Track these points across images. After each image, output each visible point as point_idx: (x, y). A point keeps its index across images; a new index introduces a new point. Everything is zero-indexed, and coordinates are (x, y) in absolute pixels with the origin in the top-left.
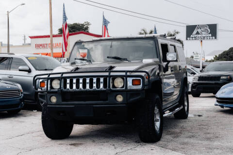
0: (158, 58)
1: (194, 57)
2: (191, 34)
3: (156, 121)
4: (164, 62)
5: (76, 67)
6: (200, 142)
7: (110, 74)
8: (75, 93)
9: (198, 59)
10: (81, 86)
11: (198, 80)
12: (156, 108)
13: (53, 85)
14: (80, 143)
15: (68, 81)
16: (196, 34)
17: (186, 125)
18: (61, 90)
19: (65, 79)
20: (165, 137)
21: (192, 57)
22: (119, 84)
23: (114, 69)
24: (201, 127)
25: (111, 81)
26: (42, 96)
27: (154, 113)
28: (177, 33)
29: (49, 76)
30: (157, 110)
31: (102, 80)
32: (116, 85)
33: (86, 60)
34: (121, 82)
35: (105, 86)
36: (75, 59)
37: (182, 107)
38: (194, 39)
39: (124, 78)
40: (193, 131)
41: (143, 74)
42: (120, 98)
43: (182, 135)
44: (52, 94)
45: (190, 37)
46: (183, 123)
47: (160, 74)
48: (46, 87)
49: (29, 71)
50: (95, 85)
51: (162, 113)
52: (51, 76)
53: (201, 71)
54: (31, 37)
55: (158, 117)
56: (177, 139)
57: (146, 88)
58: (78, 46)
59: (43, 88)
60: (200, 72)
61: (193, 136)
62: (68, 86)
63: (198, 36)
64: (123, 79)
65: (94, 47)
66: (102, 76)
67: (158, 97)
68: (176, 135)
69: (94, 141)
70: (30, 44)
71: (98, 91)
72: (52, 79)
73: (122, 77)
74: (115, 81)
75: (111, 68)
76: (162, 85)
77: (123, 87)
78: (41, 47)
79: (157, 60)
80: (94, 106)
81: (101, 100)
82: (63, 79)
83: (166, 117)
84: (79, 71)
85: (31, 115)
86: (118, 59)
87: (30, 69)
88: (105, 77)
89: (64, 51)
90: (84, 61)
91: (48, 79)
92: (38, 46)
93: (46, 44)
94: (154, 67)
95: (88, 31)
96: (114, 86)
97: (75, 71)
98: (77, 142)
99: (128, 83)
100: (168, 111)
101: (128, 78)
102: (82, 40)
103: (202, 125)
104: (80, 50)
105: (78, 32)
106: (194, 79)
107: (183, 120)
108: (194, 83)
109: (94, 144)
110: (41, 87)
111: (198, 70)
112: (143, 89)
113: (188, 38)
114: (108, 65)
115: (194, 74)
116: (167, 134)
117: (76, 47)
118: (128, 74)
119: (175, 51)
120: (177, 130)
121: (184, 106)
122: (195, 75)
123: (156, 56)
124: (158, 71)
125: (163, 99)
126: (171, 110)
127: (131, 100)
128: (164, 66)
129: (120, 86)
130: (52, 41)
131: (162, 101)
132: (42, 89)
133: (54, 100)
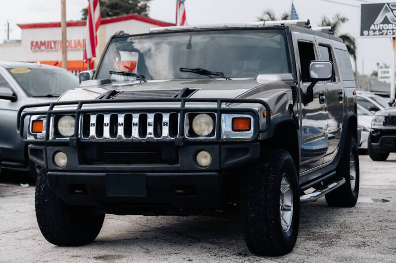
0: (290, 72)
1: (380, 75)
2: (373, 23)
3: (284, 210)
4: (304, 81)
5: (112, 89)
6: (378, 256)
7: (183, 105)
8: (107, 145)
9: (388, 77)
10: (121, 131)
11: (384, 124)
12: (284, 181)
13: (60, 128)
14: (117, 254)
15: (93, 119)
16: (383, 23)
17: (352, 220)
18: (78, 139)
19: (87, 115)
20: (304, 245)
21: (375, 74)
22: (203, 126)
23: (194, 96)
24: (385, 224)
25: (186, 120)
26: (35, 152)
27: (280, 192)
28: (343, 20)
29: (51, 108)
30: (285, 186)
31: (166, 118)
32: (196, 129)
33: (134, 75)
34: (207, 124)
35: (173, 131)
36: (111, 73)
37: (343, 181)
38: (377, 33)
39: (215, 115)
40: (365, 234)
41: (256, 107)
42: (204, 159)
43: (341, 242)
44: (57, 148)
45: (369, 30)
46: (345, 216)
47: (295, 108)
48: (44, 132)
49: (14, 98)
50: (150, 129)
51: (297, 192)
52: (56, 109)
53: (390, 104)
54: (23, 27)
55: (288, 201)
56: (330, 250)
57: (262, 137)
58: (118, 45)
59: (39, 135)
60: (388, 107)
61: (364, 244)
62: (93, 131)
63: (386, 26)
64: (213, 117)
65: (153, 48)
66: (166, 111)
67: (288, 156)
68: (329, 242)
69: (148, 252)
70: (19, 41)
71: (158, 143)
72: (59, 116)
73: (210, 112)
74: (194, 121)
75: (188, 92)
76: (299, 132)
77: (212, 134)
78: (43, 48)
79: (289, 76)
80: (148, 174)
81: (163, 162)
82: (82, 116)
83: (306, 201)
84: (116, 98)
85: (16, 194)
86: (203, 74)
87: (14, 94)
88: (174, 113)
89: (89, 55)
90: (131, 78)
91: (49, 114)
92: (37, 46)
93: (55, 42)
94: (281, 91)
95: (146, 15)
96: (192, 133)
97: (109, 97)
98: (113, 253)
99: (223, 125)
100: (312, 189)
101: (223, 116)
102: (126, 32)
103: (387, 220)
104: (122, 53)
105: (125, 15)
106: (375, 120)
107: (346, 210)
108: (376, 130)
109: (147, 257)
110: (34, 133)
111: (386, 101)
112: (255, 140)
113: (366, 32)
114: (180, 86)
115: (376, 109)
116: (308, 239)
117: (113, 47)
118: (224, 106)
119: (331, 58)
120: (331, 231)
121: (349, 178)
122: (378, 113)
123: (286, 67)
124: (291, 102)
125: (301, 163)
126: (318, 187)
127: (230, 162)
128: (305, 90)
129: (206, 133)
130: (64, 35)
131: (298, 167)
132: (36, 137)
133: (62, 160)
